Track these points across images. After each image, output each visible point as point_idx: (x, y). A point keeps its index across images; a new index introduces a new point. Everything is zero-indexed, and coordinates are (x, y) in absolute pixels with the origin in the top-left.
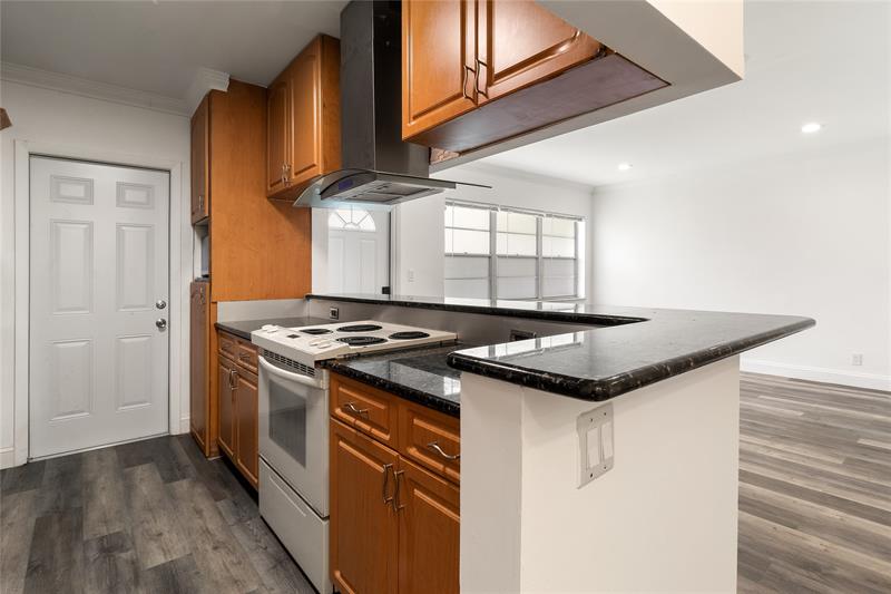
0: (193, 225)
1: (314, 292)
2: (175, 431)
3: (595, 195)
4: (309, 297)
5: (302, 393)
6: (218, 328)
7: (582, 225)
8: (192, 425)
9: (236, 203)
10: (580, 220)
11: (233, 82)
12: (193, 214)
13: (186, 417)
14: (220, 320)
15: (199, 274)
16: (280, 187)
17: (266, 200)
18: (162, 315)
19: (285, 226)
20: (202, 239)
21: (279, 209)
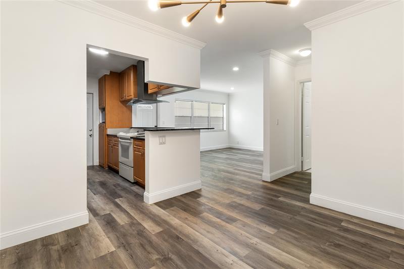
0: (100, 108)
1: (133, 126)
2: (95, 164)
3: (229, 96)
4: (131, 128)
5: (128, 144)
6: (108, 135)
7: (225, 106)
8: (99, 163)
9: (112, 103)
10: (224, 104)
11: (111, 72)
12: (99, 105)
13: (98, 161)
14: (108, 133)
15: (101, 122)
16: (124, 99)
17: (120, 103)
18: (91, 133)
19: (125, 109)
20: (102, 112)
21: (123, 104)
